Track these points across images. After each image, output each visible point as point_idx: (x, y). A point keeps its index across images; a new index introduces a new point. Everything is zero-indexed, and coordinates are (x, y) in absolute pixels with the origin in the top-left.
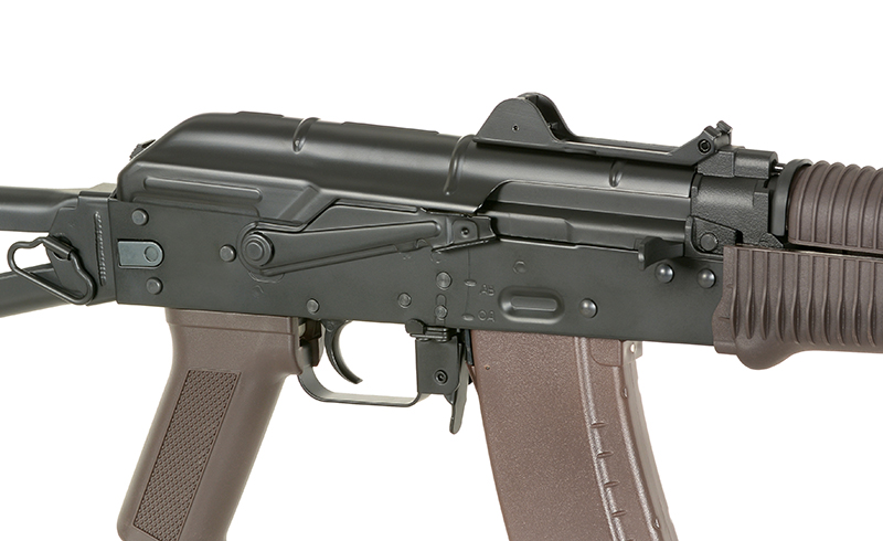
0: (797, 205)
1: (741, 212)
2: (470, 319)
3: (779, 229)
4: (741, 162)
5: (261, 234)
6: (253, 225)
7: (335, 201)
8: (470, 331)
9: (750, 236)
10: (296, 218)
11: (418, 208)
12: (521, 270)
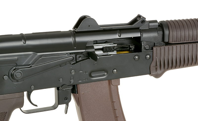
0: (171, 33)
1: (155, 38)
2: (81, 81)
3: (166, 40)
4: (151, 24)
5: (19, 70)
6: (14, 68)
7: (41, 56)
8: (77, 85)
9: (157, 43)
10: (30, 64)
11: (67, 53)
12: (96, 65)
